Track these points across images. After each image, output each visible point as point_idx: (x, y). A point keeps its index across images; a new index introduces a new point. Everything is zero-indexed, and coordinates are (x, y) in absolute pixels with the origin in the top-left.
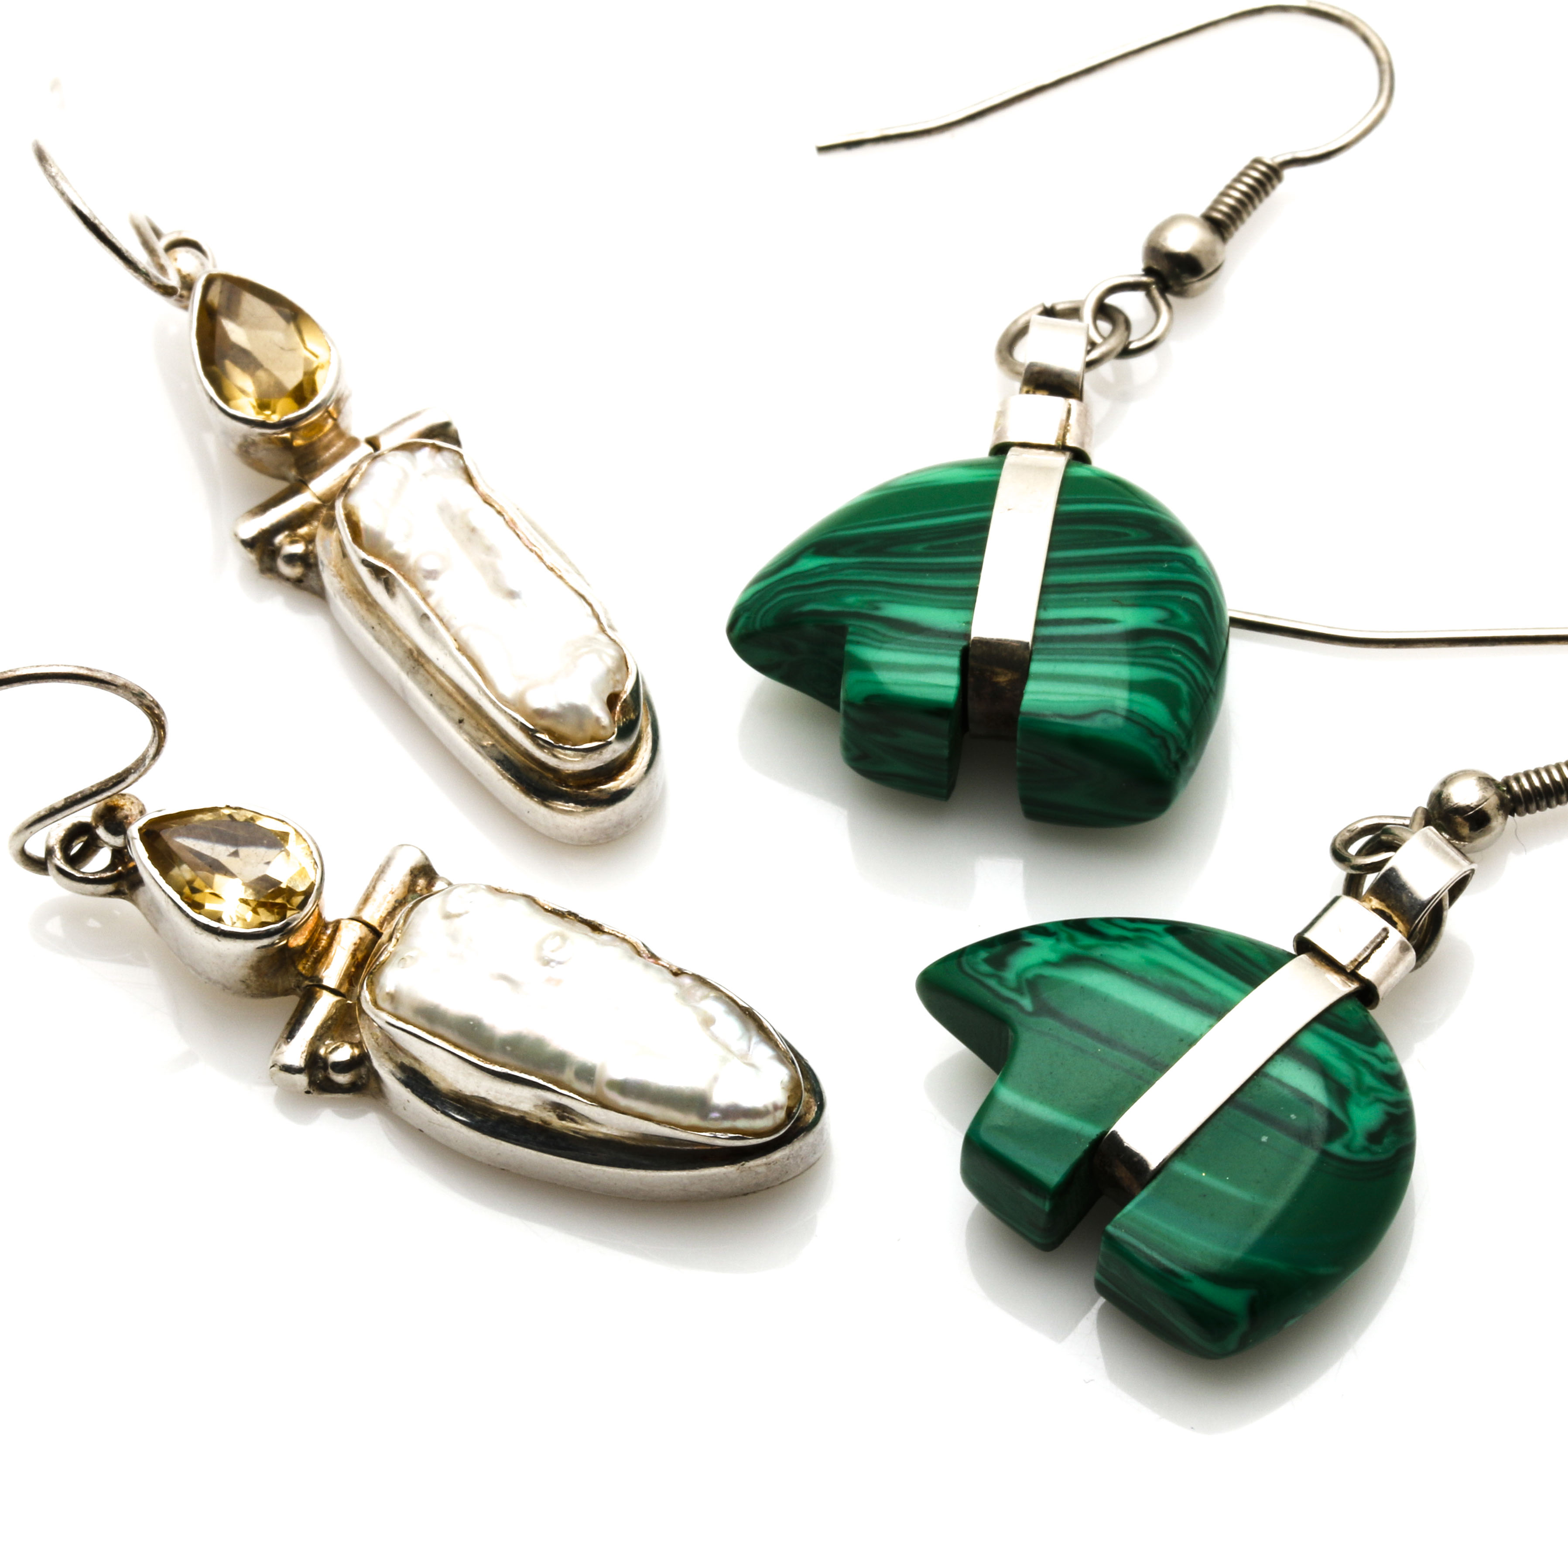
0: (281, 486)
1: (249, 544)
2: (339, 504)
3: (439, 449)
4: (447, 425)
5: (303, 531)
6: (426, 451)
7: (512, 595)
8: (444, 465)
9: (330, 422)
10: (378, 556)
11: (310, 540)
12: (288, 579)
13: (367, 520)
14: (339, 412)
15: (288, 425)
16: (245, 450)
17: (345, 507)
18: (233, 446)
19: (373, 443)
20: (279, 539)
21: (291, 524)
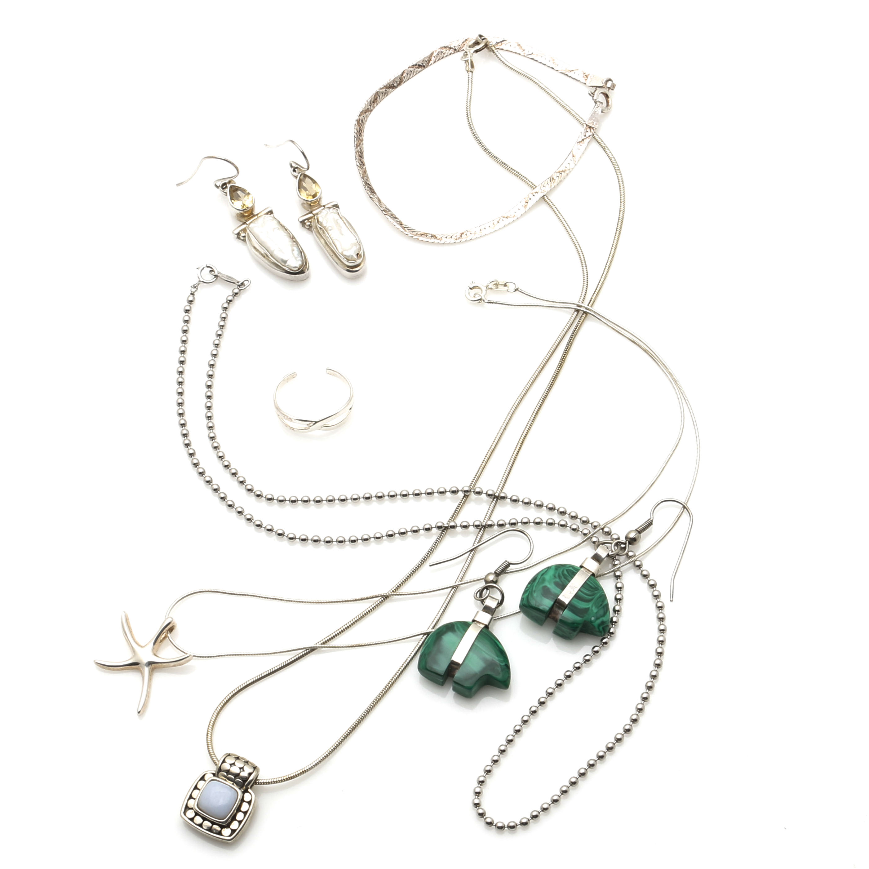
0: (308, 212)
1: (301, 222)
2: (316, 216)
3: (334, 209)
4: (337, 205)
5: (310, 220)
6: (332, 209)
7: (342, 235)
8: (335, 211)
9: (318, 202)
10: (321, 226)
11: (311, 222)
12: (307, 228)
13: (320, 220)
14: (320, 200)
15: (311, 201)
16: (303, 204)
17: (317, 217)
18: (301, 204)
19: (324, 206)
20: (306, 221)
21: (308, 219)
